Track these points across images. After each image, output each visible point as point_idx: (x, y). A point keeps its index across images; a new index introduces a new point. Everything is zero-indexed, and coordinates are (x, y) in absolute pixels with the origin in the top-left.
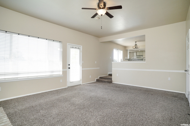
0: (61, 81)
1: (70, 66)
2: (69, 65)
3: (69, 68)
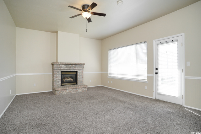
0: (146, 88)
1: (159, 71)
2: (157, 69)
3: (157, 73)
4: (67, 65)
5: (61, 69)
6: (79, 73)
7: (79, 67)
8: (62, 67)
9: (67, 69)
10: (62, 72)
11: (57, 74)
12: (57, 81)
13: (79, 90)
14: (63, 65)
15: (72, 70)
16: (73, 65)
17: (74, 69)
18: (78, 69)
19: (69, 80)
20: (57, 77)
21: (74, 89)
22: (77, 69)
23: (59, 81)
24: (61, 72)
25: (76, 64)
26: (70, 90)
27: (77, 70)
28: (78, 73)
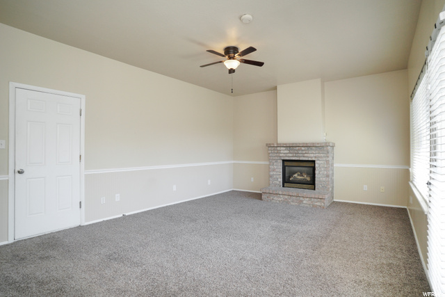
4: (290, 147)
5: (281, 155)
6: (319, 165)
7: (317, 152)
8: (282, 152)
9: (290, 155)
10: (284, 161)
11: (275, 164)
12: (274, 177)
13: (304, 202)
14: (282, 148)
15: (301, 159)
16: (303, 149)
17: (306, 155)
18: (315, 157)
19: (301, 177)
20: (274, 170)
21: (294, 198)
22: (312, 155)
23: (278, 177)
24: (281, 161)
25: (308, 146)
26: (286, 197)
27: (313, 159)
28: (316, 165)
